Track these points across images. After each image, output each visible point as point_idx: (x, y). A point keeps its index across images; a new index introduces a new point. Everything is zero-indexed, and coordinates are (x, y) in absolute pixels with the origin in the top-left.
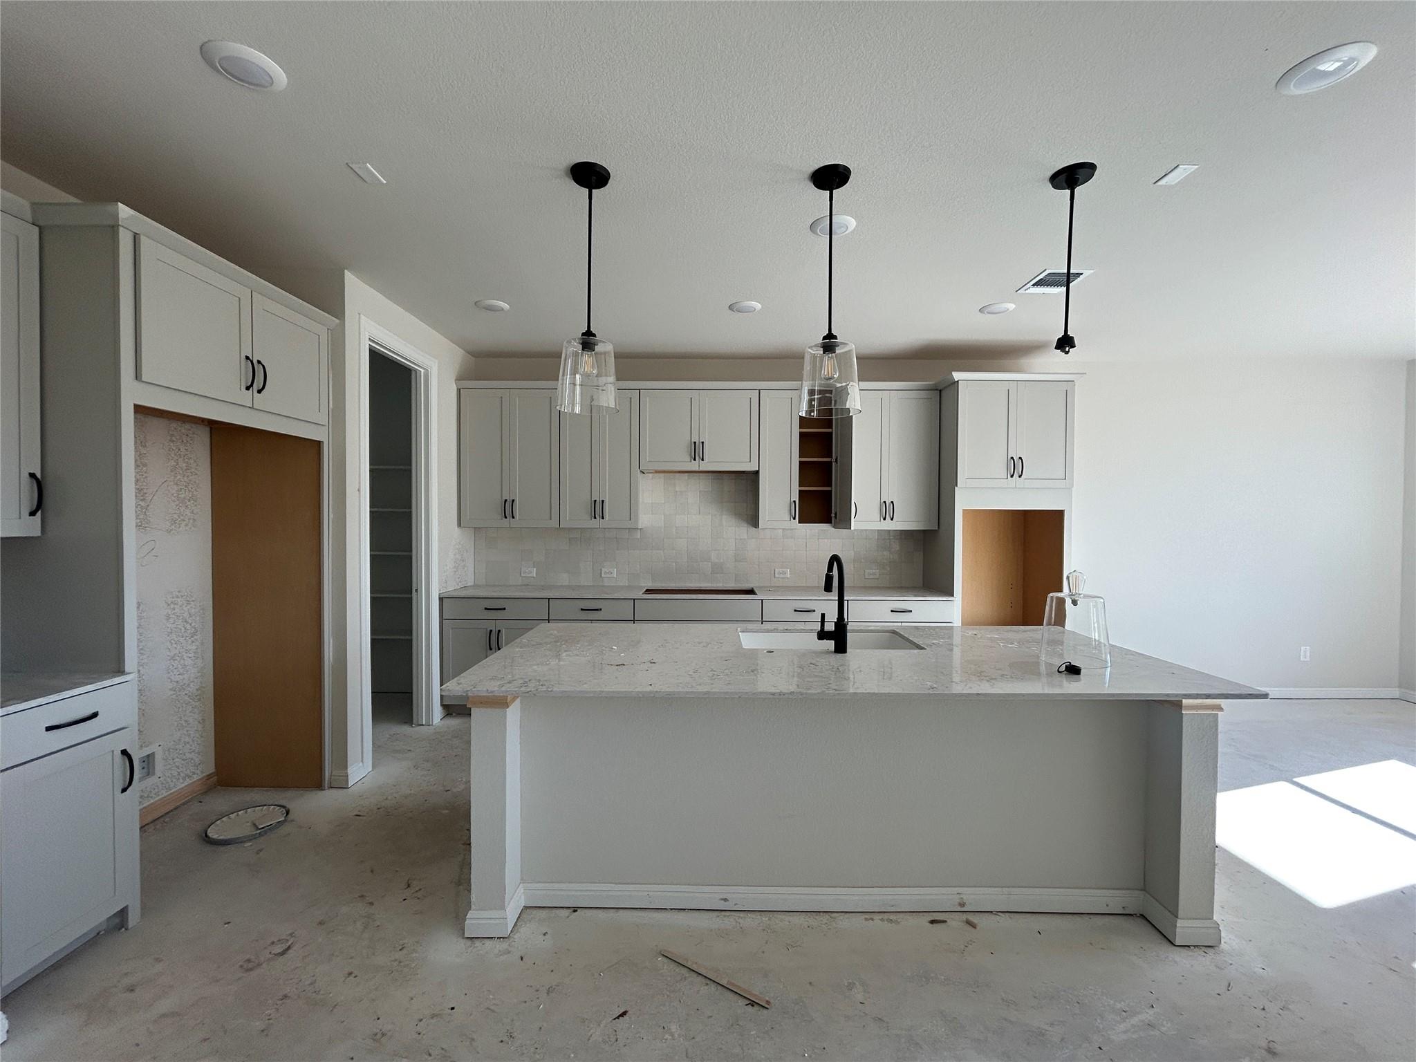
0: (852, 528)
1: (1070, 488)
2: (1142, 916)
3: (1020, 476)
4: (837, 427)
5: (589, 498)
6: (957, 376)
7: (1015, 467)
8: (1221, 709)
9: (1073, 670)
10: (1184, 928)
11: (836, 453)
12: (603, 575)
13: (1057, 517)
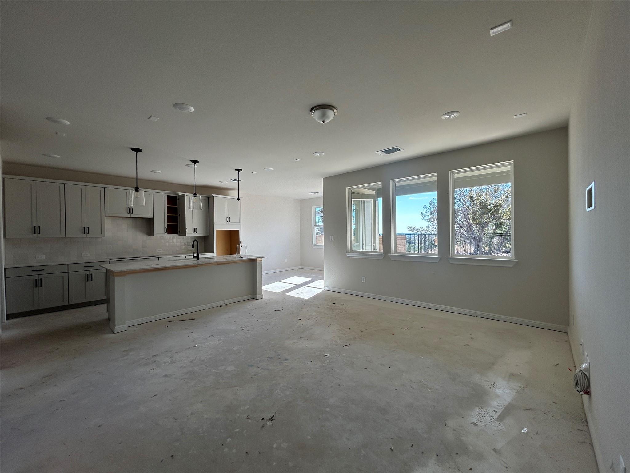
0: (186, 235)
1: (240, 225)
2: (253, 298)
3: (229, 222)
4: (179, 205)
5: (81, 226)
6: (213, 195)
7: (228, 219)
8: (262, 261)
9: (242, 257)
10: (258, 296)
11: (179, 213)
12: (83, 256)
13: (238, 231)
